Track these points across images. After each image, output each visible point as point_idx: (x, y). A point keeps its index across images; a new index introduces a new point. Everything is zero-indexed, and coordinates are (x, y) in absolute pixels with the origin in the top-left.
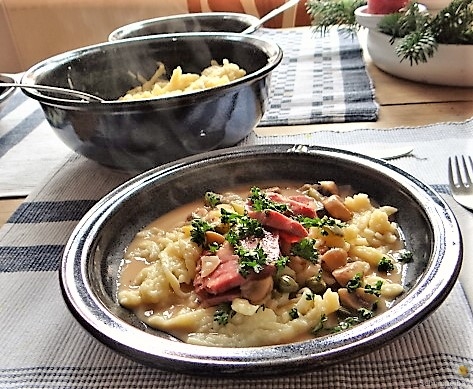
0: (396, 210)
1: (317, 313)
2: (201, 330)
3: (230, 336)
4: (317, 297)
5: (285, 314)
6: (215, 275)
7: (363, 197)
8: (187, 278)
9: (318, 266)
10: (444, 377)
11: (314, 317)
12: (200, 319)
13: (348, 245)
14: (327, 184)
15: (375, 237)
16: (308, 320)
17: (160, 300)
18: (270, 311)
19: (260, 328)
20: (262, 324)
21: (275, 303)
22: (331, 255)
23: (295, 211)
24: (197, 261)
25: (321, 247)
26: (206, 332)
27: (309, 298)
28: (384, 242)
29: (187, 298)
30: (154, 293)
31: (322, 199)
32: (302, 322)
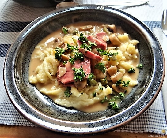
0: (139, 42)
1: (103, 95)
2: (60, 97)
3: (70, 102)
4: (104, 88)
5: (91, 95)
6: (65, 77)
7: (126, 35)
8: (54, 73)
9: (105, 74)
10: (147, 120)
11: (102, 97)
12: (59, 93)
13: (117, 63)
14: (112, 26)
15: (129, 56)
16: (100, 97)
17: (44, 82)
18: (85, 94)
19: (81, 100)
20: (82, 99)
21: (88, 89)
22: (111, 70)
23: (98, 45)
24: (58, 67)
25: (107, 65)
26: (62, 98)
27: (101, 89)
28: (132, 58)
29: (54, 81)
30: (42, 80)
31: (109, 33)
32: (97, 98)
